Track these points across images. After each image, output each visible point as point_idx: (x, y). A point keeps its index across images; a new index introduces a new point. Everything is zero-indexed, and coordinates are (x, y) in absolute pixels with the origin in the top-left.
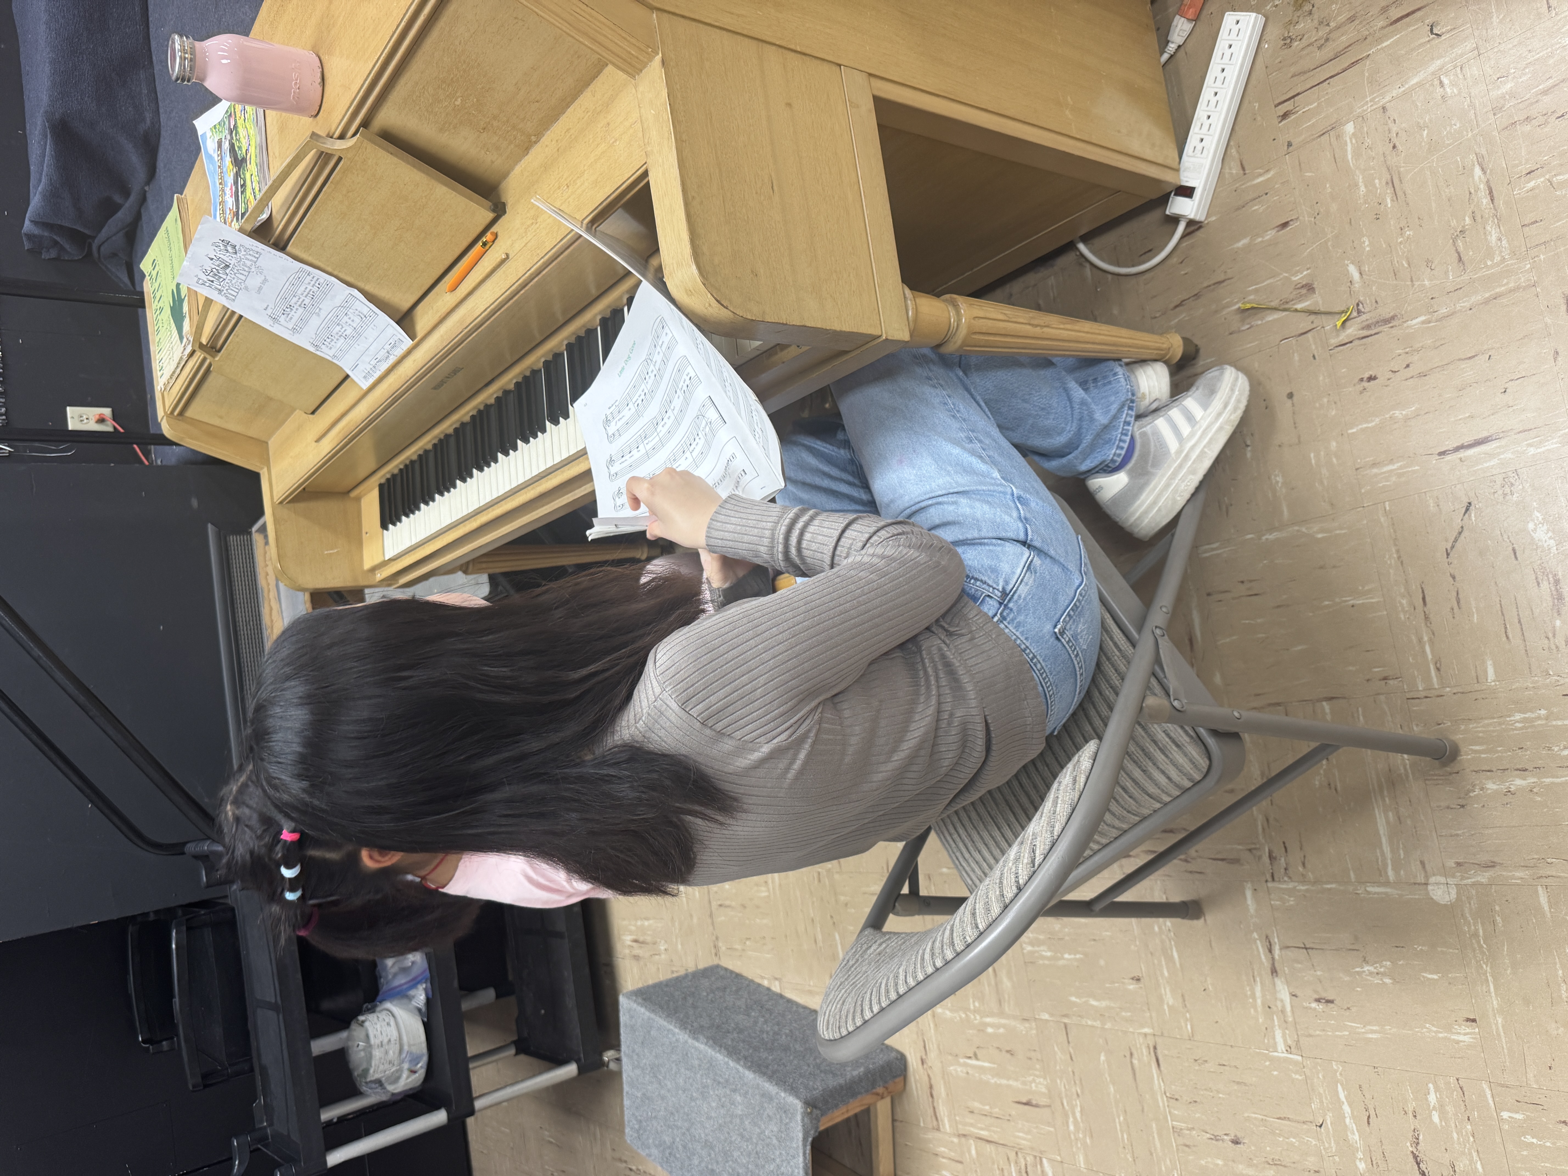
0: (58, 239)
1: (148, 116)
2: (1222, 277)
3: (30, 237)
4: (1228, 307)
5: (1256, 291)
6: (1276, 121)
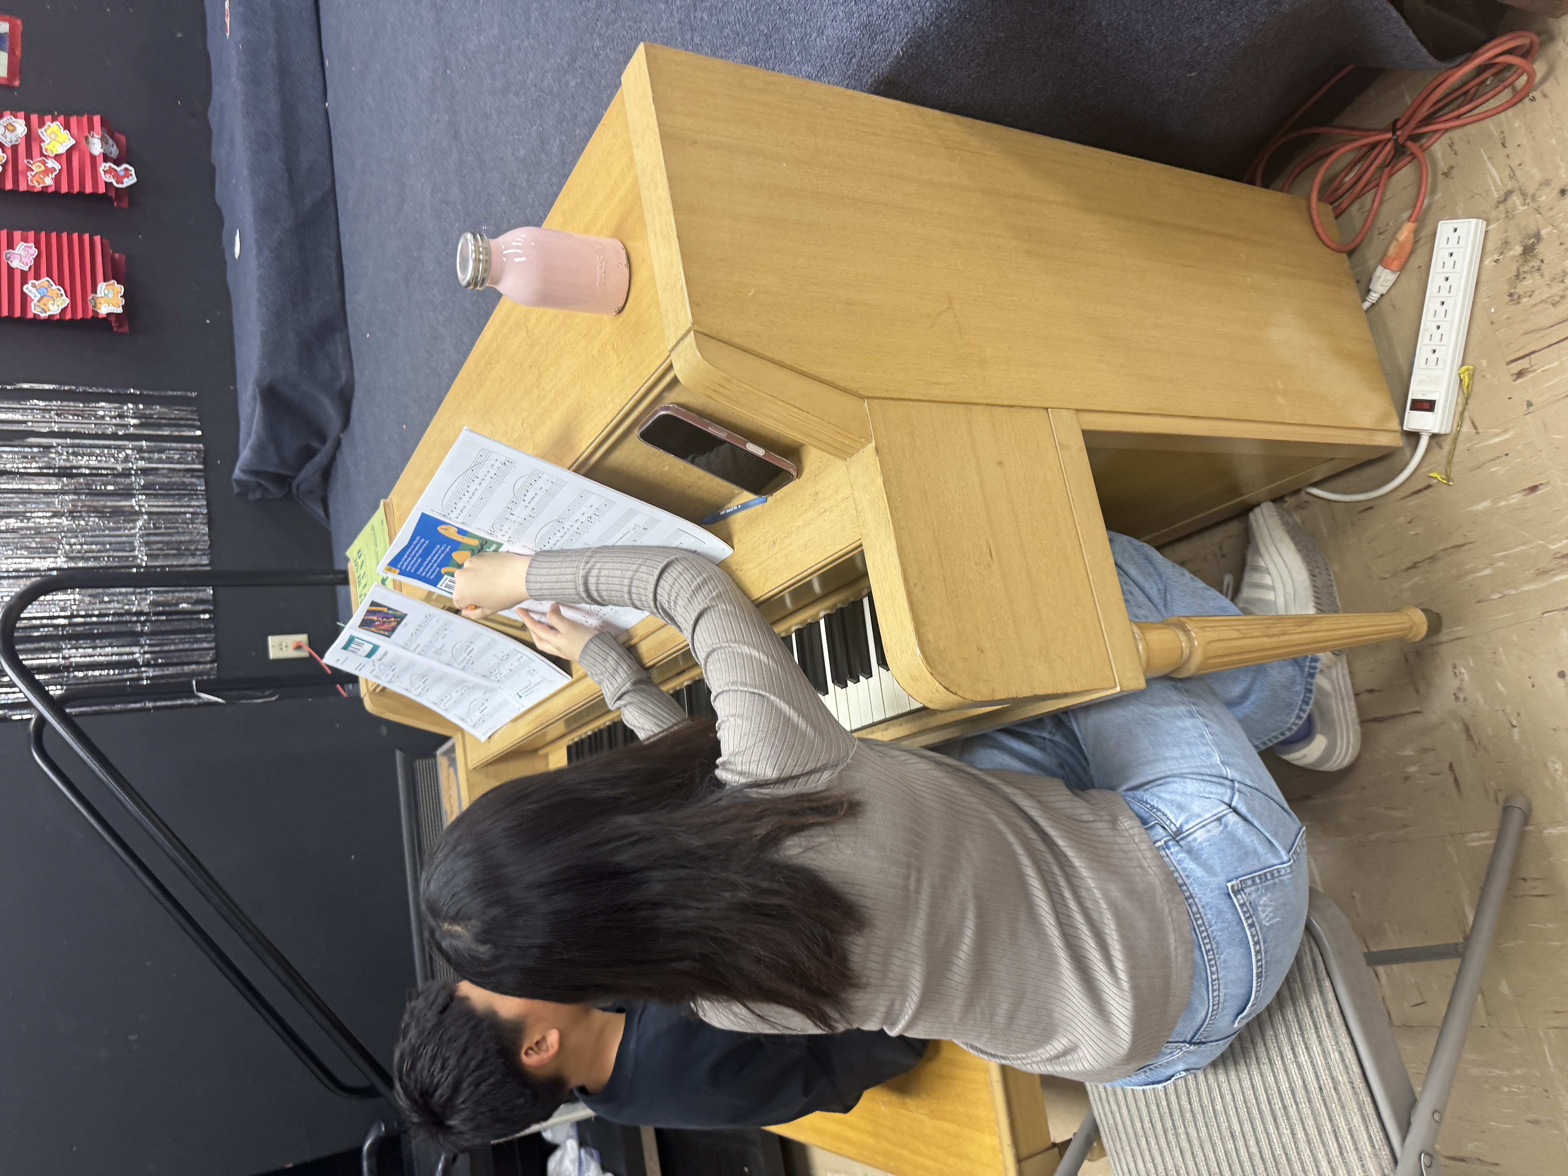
0: (262, 482)
1: (344, 373)
2: (1460, 541)
3: (239, 482)
4: (1472, 573)
5: (1505, 558)
6: (1509, 379)
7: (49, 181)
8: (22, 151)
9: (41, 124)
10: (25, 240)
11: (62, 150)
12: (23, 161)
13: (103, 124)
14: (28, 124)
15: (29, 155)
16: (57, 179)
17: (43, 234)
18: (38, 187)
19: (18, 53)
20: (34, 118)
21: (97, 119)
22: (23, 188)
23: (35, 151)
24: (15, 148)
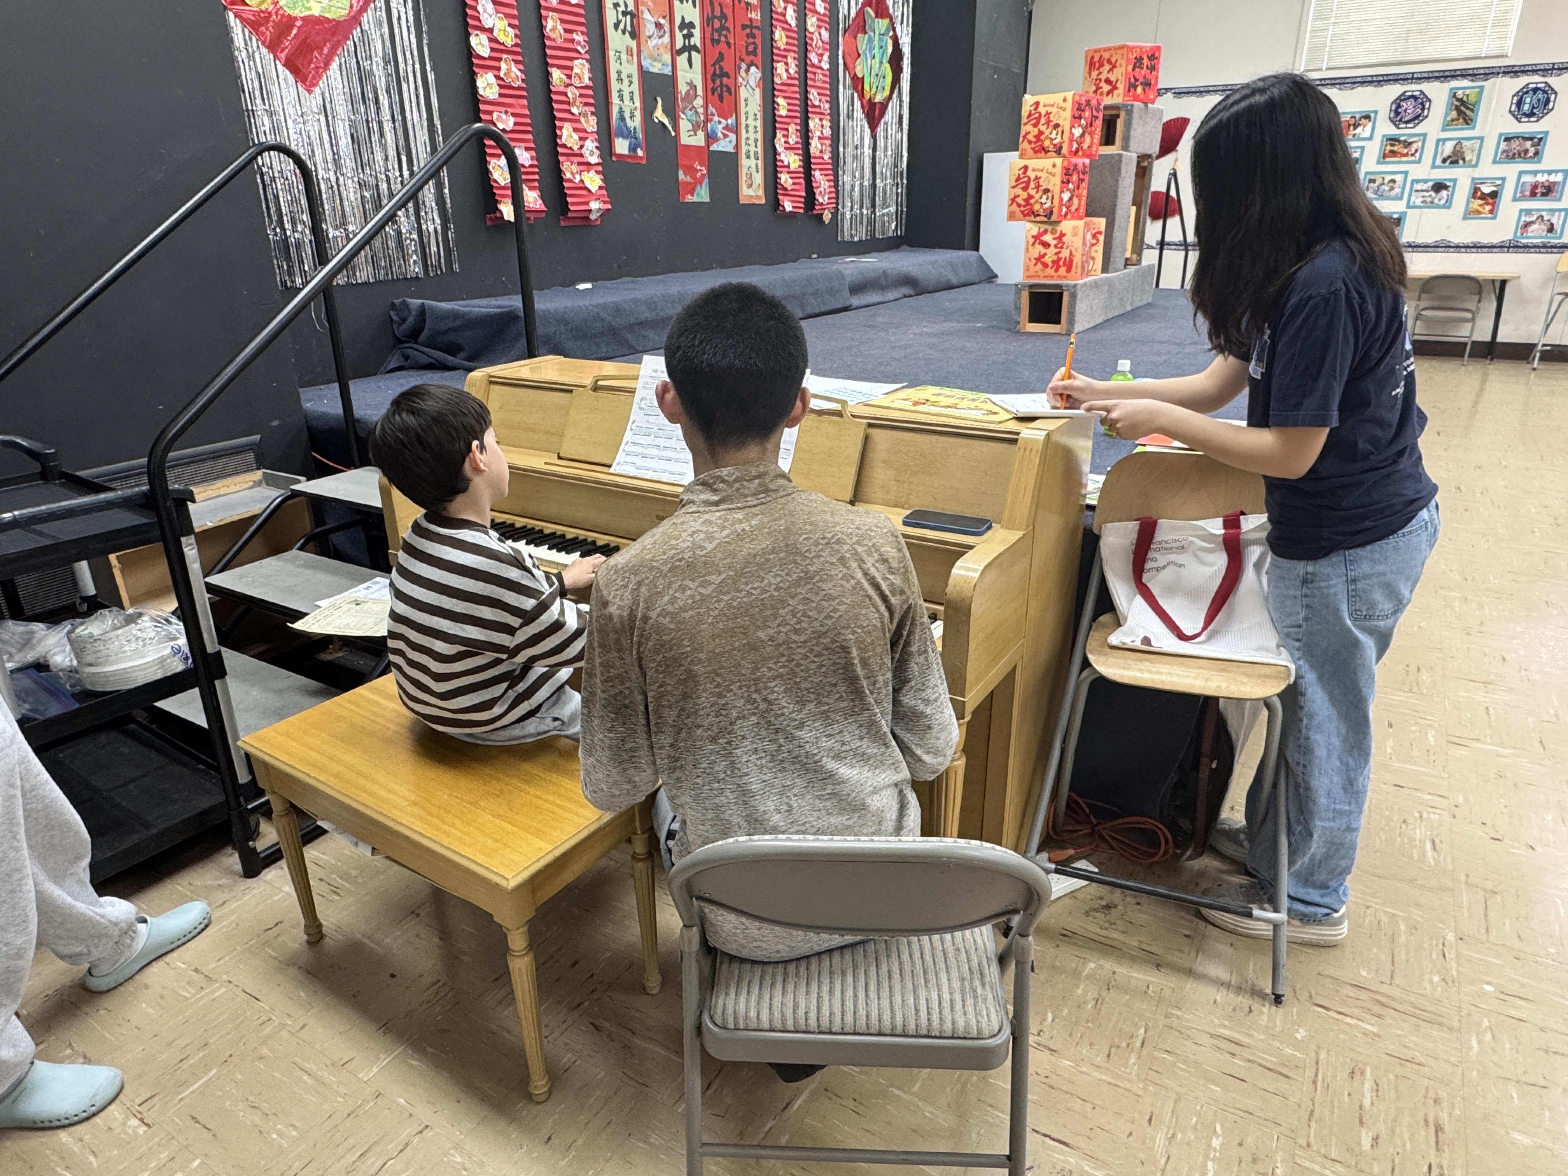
7: (568, 175)
8: (580, 160)
9: (597, 172)
10: (532, 158)
11: (588, 184)
12: (576, 160)
13: (608, 210)
14: (596, 164)
15: (579, 164)
16: (569, 180)
17: (536, 170)
18: (563, 168)
19: (629, 160)
20: (600, 168)
21: (609, 206)
22: (561, 158)
23: (582, 168)
24: (581, 155)
